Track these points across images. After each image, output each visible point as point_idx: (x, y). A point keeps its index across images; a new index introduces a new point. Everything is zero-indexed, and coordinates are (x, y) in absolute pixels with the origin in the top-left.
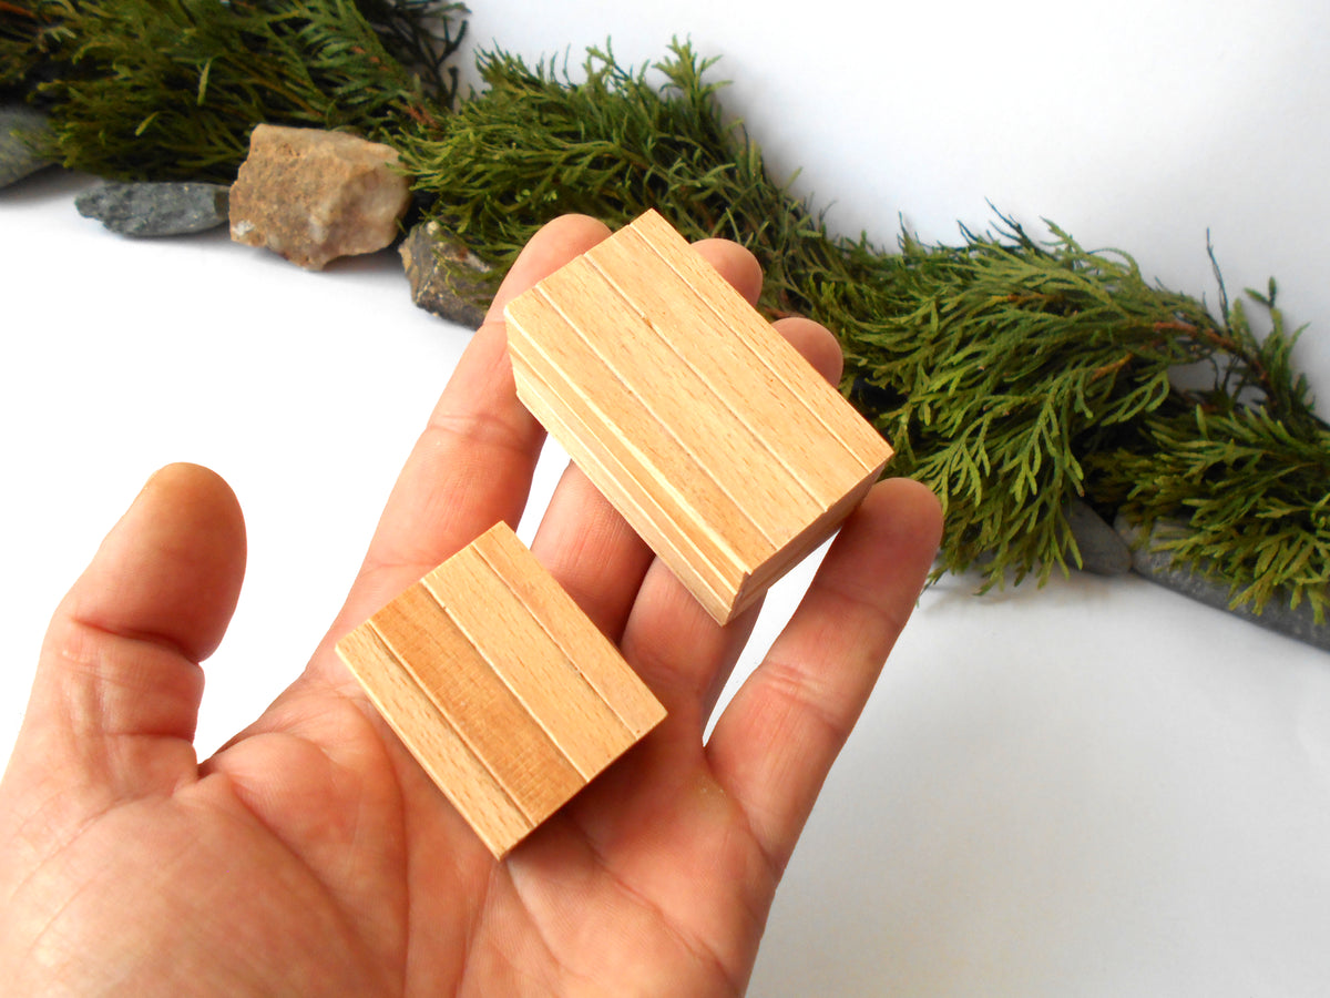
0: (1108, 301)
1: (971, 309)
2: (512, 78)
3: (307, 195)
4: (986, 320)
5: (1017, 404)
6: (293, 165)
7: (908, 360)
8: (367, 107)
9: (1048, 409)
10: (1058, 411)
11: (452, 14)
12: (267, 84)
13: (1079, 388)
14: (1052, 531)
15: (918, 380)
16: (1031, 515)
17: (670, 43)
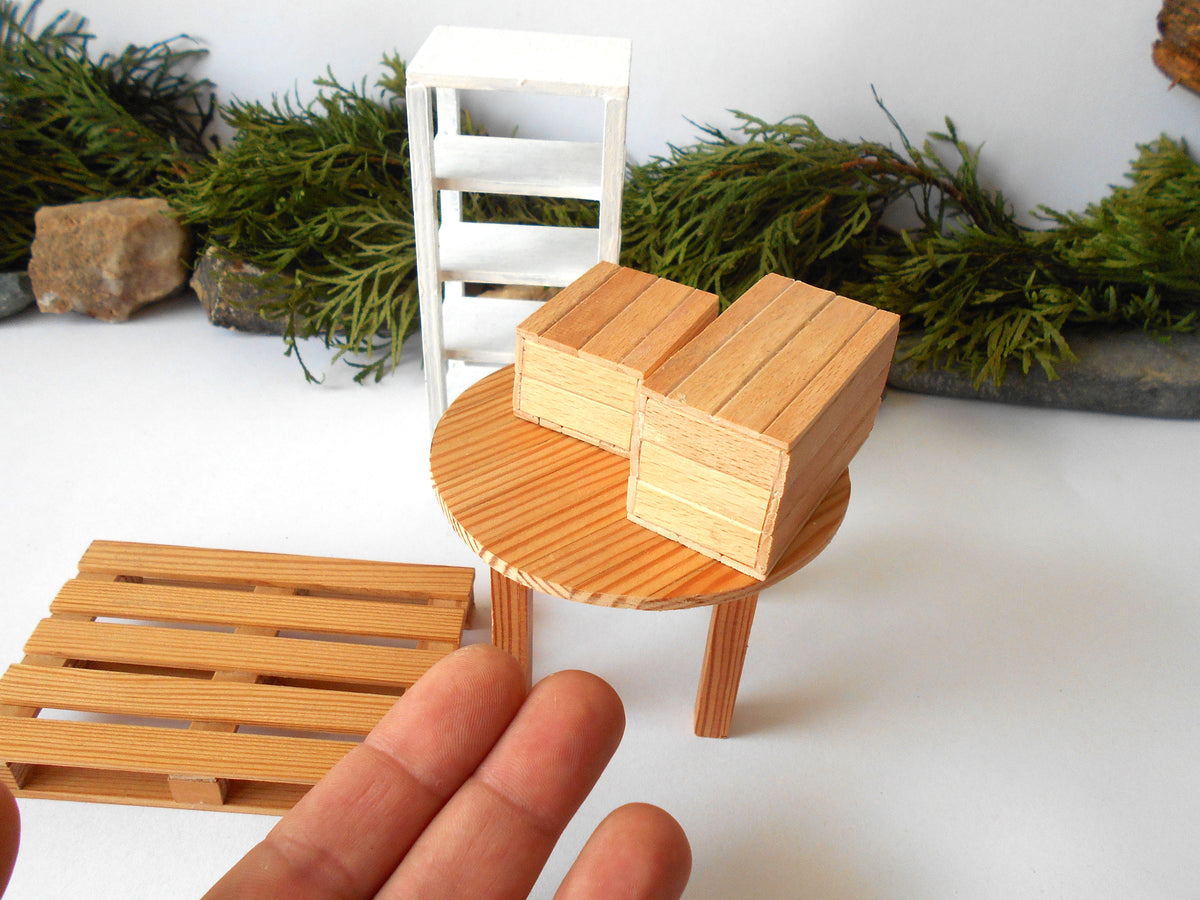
0: (795, 155)
1: (682, 192)
2: (257, 121)
3: (95, 254)
4: (696, 197)
5: (740, 256)
6: (76, 232)
7: (639, 247)
8: (138, 178)
9: (767, 253)
10: (775, 252)
11: (201, 89)
12: (46, 179)
13: (789, 229)
15: (652, 261)
17: (382, 60)
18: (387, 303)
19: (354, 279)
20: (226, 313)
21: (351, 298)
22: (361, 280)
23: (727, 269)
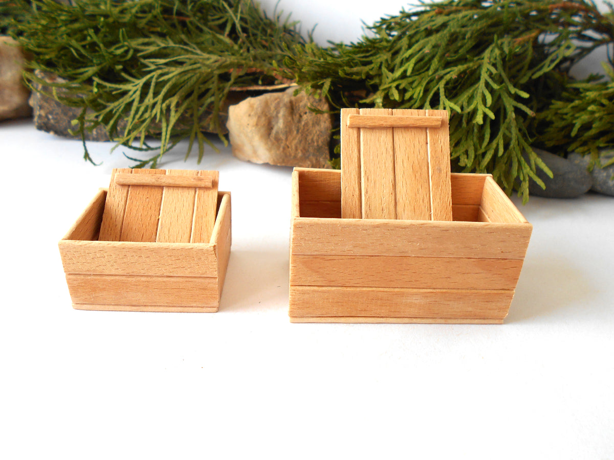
4: (423, 28)
5: (462, 70)
9: (486, 67)
10: (494, 65)
14: (519, 155)
15: (384, 75)
16: (498, 145)
18: (159, 103)
20: (46, 119)
21: (131, 99)
22: (141, 84)
23: (451, 78)
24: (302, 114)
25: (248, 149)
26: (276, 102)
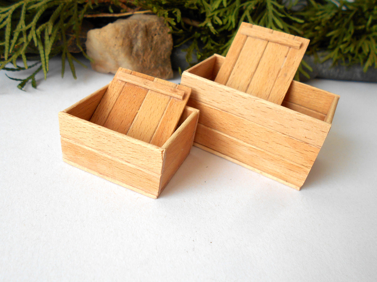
15: (206, 6)
18: (33, 29)
19: (4, 13)
22: (11, 12)
23: (252, 9)
24: (153, 36)
25: (110, 64)
26: (136, 26)
